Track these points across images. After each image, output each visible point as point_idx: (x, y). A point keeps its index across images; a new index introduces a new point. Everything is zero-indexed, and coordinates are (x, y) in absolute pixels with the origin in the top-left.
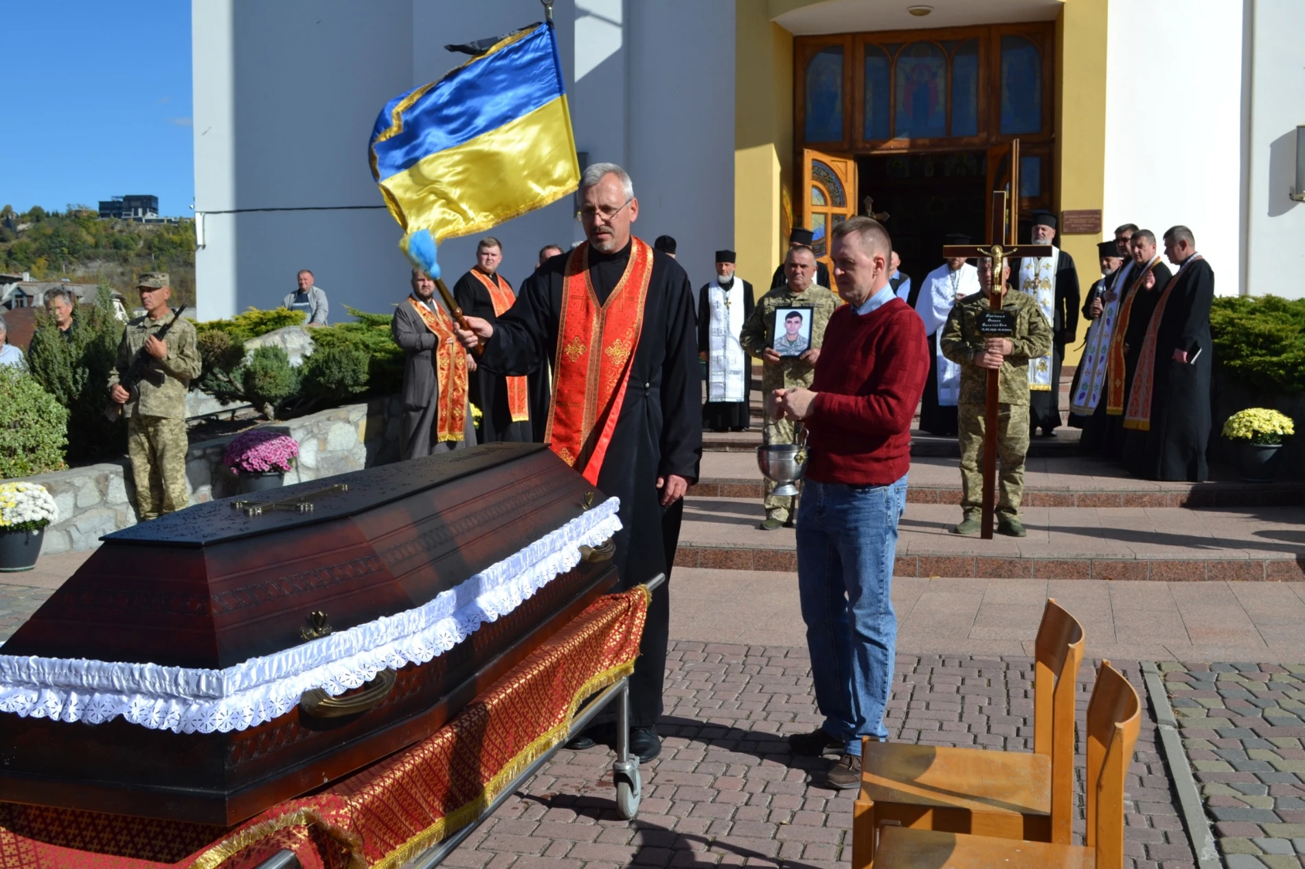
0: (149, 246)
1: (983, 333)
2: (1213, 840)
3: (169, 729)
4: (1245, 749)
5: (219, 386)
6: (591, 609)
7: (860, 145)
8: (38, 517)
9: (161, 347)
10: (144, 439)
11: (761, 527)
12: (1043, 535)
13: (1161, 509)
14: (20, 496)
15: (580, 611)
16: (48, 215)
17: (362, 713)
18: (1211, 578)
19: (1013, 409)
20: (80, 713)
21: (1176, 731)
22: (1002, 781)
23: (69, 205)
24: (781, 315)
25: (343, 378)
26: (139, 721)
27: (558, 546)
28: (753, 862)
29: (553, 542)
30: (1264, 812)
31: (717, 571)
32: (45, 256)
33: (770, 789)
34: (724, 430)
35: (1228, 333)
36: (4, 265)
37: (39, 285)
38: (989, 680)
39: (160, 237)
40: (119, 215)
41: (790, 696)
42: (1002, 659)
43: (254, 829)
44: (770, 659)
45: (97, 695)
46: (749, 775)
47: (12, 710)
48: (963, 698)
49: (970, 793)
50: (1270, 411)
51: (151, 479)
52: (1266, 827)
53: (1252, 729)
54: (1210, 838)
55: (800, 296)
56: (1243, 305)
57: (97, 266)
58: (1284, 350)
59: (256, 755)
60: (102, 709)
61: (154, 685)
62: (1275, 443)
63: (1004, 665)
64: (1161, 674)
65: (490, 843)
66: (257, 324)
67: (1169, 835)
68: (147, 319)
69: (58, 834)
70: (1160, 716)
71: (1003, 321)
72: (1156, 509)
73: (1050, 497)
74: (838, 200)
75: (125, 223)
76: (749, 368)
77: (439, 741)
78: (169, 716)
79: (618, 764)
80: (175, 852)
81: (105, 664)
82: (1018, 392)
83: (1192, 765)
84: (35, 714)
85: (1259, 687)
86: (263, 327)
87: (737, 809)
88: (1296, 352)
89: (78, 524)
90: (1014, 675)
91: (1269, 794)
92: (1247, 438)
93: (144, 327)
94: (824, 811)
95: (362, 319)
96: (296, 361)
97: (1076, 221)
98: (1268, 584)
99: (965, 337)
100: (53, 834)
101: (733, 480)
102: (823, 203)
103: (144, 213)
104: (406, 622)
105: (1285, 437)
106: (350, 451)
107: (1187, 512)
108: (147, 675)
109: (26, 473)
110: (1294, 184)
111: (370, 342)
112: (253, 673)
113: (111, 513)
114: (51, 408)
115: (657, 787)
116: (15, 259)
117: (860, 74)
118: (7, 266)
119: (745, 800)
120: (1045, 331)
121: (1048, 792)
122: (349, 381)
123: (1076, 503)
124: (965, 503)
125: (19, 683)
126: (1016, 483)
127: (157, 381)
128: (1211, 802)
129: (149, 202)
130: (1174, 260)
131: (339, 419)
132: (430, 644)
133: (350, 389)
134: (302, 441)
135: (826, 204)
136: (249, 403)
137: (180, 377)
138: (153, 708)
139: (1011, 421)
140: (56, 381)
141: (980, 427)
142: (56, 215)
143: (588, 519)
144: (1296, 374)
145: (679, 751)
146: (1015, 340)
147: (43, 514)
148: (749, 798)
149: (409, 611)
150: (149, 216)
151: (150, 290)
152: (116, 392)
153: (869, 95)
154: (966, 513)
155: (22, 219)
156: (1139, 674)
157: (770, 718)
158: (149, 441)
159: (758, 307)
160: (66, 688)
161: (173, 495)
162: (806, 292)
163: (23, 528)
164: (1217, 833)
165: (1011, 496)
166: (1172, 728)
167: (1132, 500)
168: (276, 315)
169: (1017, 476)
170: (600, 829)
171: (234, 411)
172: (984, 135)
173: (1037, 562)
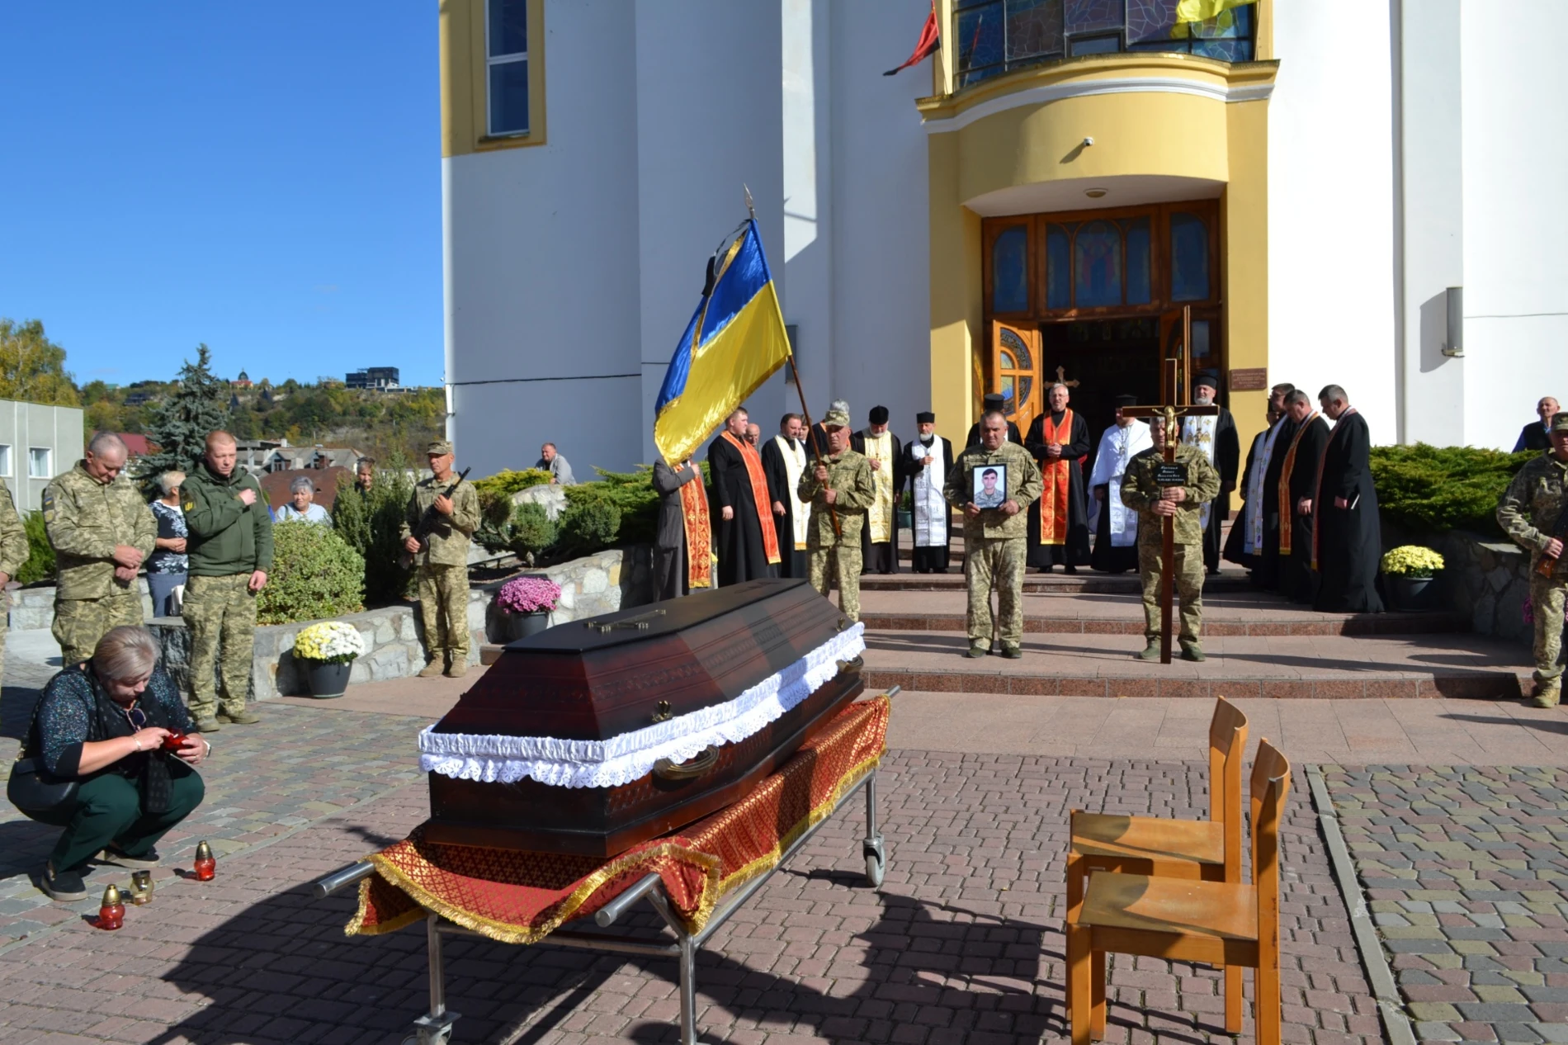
0: (391, 413)
1: (1159, 483)
2: (1365, 902)
3: (564, 786)
4: (1394, 833)
5: (488, 538)
6: (844, 713)
7: (1044, 313)
8: (348, 651)
9: (448, 505)
10: (432, 583)
11: (968, 655)
12: (1218, 661)
13: (1325, 637)
14: (333, 634)
15: (835, 716)
16: (300, 387)
17: (694, 778)
18: (1369, 696)
19: (1187, 548)
20: (495, 775)
21: (1335, 820)
22: (1184, 839)
23: (319, 377)
24: (978, 473)
25: (596, 530)
26: (542, 780)
27: (822, 659)
28: (980, 920)
29: (818, 656)
30: (1408, 881)
31: (930, 693)
32: (297, 425)
33: (991, 864)
34: (926, 571)
35: (1382, 479)
36: (261, 433)
37: (296, 450)
38: (1173, 780)
39: (401, 405)
40: (364, 386)
41: (1002, 793)
42: (1183, 763)
43: (626, 858)
44: (982, 764)
45: (508, 762)
46: (972, 854)
47: (444, 772)
48: (1150, 794)
49: (1160, 849)
50: (1421, 548)
51: (438, 619)
52: (1410, 892)
53: (1401, 818)
54: (1362, 901)
55: (996, 453)
56: (1396, 454)
57: (344, 432)
58: (1433, 493)
59: (624, 806)
60: (513, 772)
61: (552, 753)
62: (1426, 576)
63: (1185, 768)
64: (1323, 774)
65: (765, 904)
66: (510, 484)
67: (1327, 899)
68: (434, 481)
69: (471, 869)
70: (1320, 808)
71: (1176, 472)
72: (1320, 637)
73: (1224, 627)
74: (1025, 364)
75: (369, 392)
76: (949, 518)
77: (747, 804)
78: (564, 776)
79: (868, 841)
80: (561, 881)
81: (516, 738)
82: (1192, 533)
83: (1348, 846)
84: (463, 776)
85: (1409, 785)
86: (516, 486)
87: (965, 879)
88: (1445, 495)
89: (377, 657)
90: (1194, 775)
91: (1413, 868)
92: (1401, 572)
93: (432, 488)
94: (1037, 881)
95: (608, 477)
96: (553, 515)
97: (1245, 379)
98: (1420, 701)
99: (1140, 488)
100: (468, 869)
101: (940, 615)
102: (1011, 366)
103: (386, 383)
104: (723, 711)
105: (1436, 572)
106: (602, 593)
107: (1348, 641)
108: (548, 745)
109: (333, 614)
110: (1445, 341)
111: (616, 498)
112: (624, 745)
113: (403, 648)
114: (352, 559)
115: (896, 863)
116: (272, 427)
117: (1042, 251)
118: (264, 433)
119: (971, 872)
120: (1213, 478)
121: (1222, 848)
122: (601, 532)
123: (1247, 632)
124: (1148, 632)
125: (449, 754)
126: (1194, 613)
127: (445, 534)
128: (1363, 874)
129: (390, 374)
130: (1332, 416)
131: (593, 566)
132: (740, 729)
133: (603, 539)
134: (562, 585)
135: (1014, 367)
136: (513, 553)
137: (466, 531)
138: (551, 770)
139: (1186, 559)
140: (357, 535)
141: (1158, 566)
142: (308, 387)
143: (842, 639)
144: (1444, 515)
145: (911, 836)
146: (1186, 488)
147: (353, 649)
148: (974, 872)
149: (725, 703)
150: (391, 386)
151: (438, 456)
152: (410, 543)
153: (1051, 269)
154: (1149, 641)
155: (277, 390)
156: (1303, 774)
157: (986, 810)
158: (437, 586)
159: (957, 463)
160: (484, 758)
161: (458, 632)
162: (1000, 449)
163: (336, 661)
164: (1367, 897)
165: (1191, 626)
166: (1331, 818)
167: (1297, 629)
168: (527, 476)
169: (1195, 607)
170: (853, 894)
171: (499, 560)
172: (1156, 303)
173: (1213, 683)
